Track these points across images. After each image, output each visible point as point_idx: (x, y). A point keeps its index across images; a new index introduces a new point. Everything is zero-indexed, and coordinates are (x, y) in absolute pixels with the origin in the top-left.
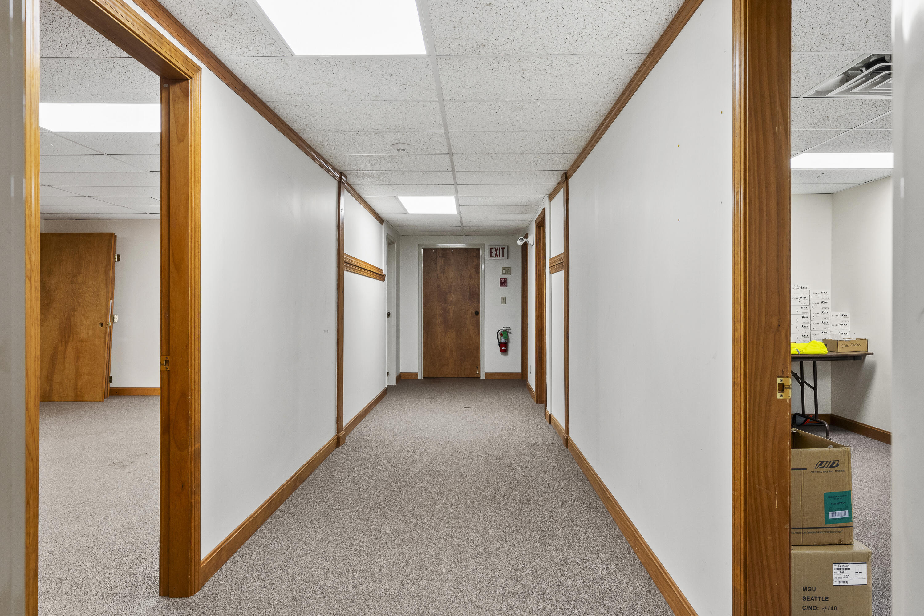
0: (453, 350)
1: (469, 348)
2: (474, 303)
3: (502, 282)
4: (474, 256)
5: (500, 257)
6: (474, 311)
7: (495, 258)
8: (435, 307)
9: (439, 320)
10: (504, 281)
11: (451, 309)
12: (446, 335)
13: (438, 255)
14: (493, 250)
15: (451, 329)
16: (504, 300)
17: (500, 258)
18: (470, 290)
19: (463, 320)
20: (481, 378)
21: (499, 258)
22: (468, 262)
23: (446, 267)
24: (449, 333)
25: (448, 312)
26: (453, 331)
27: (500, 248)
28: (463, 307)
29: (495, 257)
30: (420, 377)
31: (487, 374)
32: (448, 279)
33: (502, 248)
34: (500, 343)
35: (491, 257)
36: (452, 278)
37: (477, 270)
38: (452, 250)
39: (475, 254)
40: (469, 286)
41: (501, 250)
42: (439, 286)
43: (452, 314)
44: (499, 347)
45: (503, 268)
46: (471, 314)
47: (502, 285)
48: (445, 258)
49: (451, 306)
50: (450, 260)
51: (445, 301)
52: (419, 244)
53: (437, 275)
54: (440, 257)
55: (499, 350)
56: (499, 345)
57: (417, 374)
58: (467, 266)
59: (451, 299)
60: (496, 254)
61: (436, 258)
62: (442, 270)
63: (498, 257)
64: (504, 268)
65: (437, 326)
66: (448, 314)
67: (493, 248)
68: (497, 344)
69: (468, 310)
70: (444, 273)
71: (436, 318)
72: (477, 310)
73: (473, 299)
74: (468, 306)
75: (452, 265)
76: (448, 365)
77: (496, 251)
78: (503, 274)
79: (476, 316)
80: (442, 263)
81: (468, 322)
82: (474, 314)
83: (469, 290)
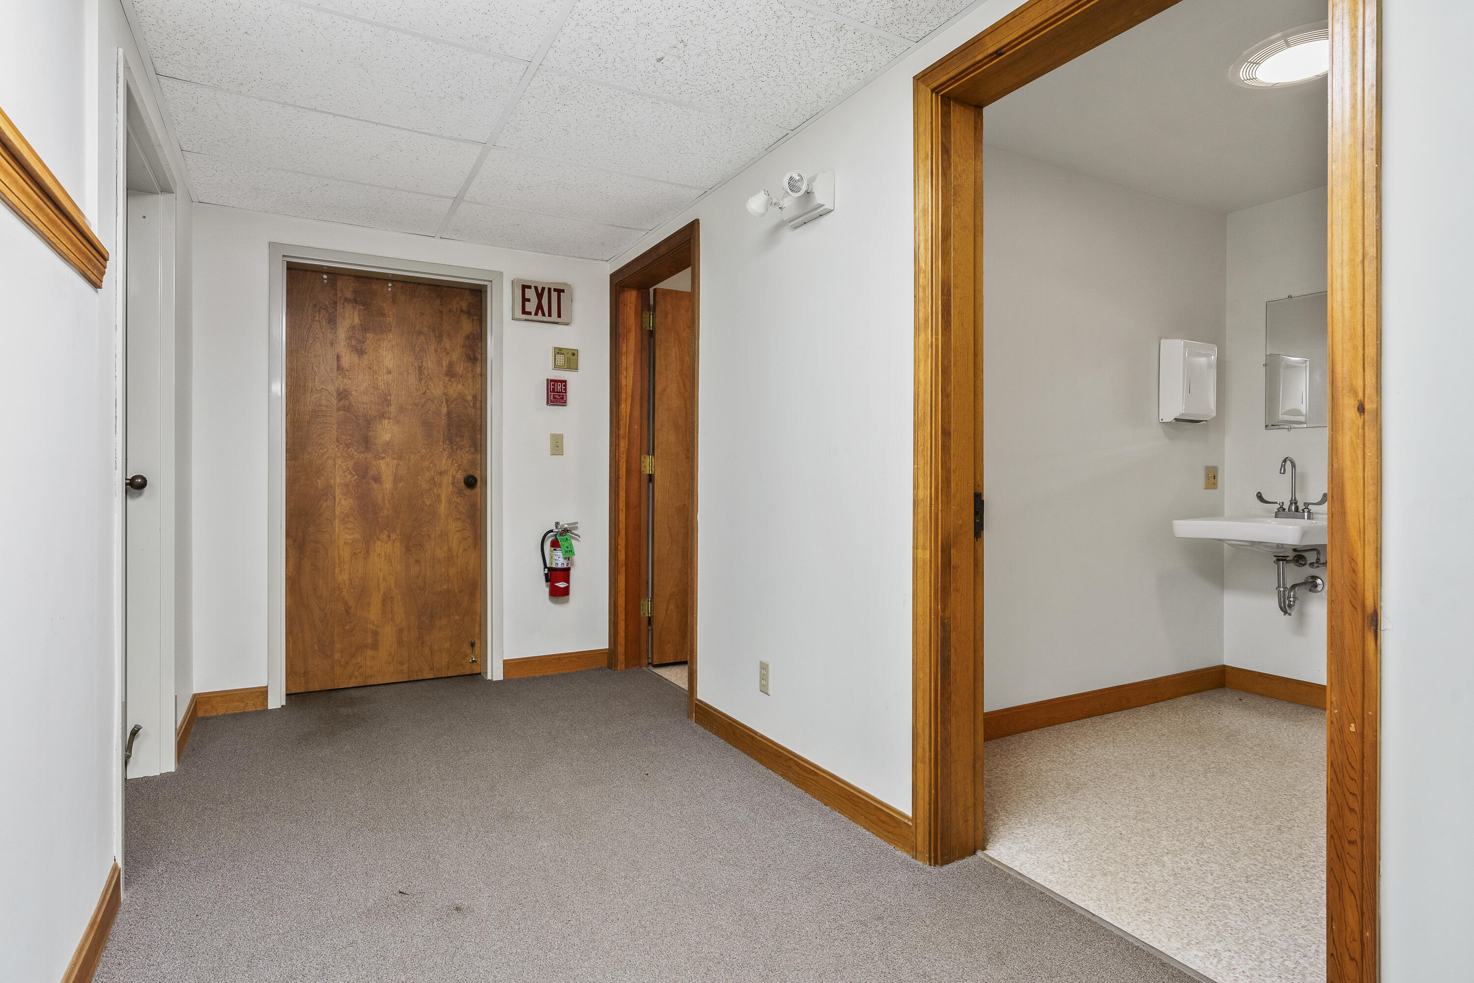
0: (392, 597)
1: (445, 587)
2: (461, 449)
3: (554, 389)
4: (462, 311)
5: (550, 315)
6: (460, 476)
7: (536, 318)
8: (330, 462)
9: (343, 504)
10: (559, 387)
11: (386, 468)
12: (367, 552)
13: (339, 295)
14: (531, 294)
15: (386, 532)
16: (557, 445)
17: (549, 319)
18: (449, 413)
19: (428, 502)
20: (489, 677)
21: (547, 318)
22: (441, 325)
23: (370, 336)
24: (379, 543)
25: (377, 479)
26: (393, 536)
27: (549, 289)
28: (427, 463)
29: (536, 314)
30: (276, 700)
31: (508, 665)
32: (375, 372)
33: (555, 290)
34: (550, 569)
35: (524, 312)
36: (389, 372)
37: (471, 354)
38: (390, 285)
39: (464, 305)
40: (447, 401)
41: (554, 295)
42: (343, 395)
43: (388, 485)
44: (547, 581)
45: (558, 351)
46: (453, 483)
47: (554, 398)
48: (364, 304)
49: (388, 459)
50: (383, 315)
51: (366, 442)
52: (271, 244)
53: (338, 358)
54: (346, 300)
55: (547, 590)
56: (546, 575)
57: (263, 693)
58: (440, 337)
59: (387, 437)
60: (540, 307)
61: (335, 303)
62: (354, 343)
63: (544, 315)
64: (561, 349)
65: (337, 523)
66: (375, 486)
67: (530, 287)
68: (541, 572)
69: (441, 473)
70: (361, 352)
71: (334, 498)
72: (471, 473)
73: (458, 439)
74: (444, 461)
75: (390, 331)
76: (375, 646)
77: (540, 296)
78: (556, 367)
79: (468, 492)
80: (357, 320)
81: (443, 508)
82: (463, 484)
83: (444, 411)
